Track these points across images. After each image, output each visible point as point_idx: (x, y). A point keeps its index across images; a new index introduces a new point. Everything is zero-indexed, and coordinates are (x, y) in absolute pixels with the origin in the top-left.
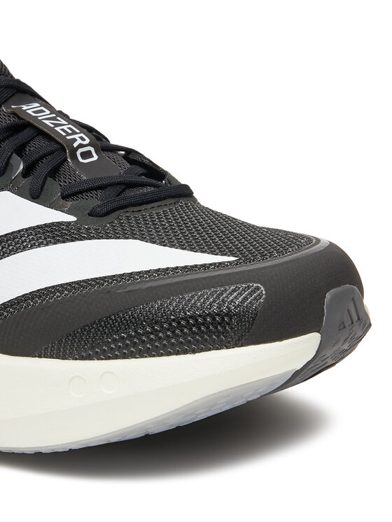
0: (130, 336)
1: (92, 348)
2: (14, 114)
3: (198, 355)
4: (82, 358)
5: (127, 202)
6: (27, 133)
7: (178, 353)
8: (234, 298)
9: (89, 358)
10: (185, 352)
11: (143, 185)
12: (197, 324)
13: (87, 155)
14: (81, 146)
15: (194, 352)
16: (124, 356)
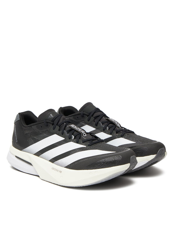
0: (99, 165)
1: (93, 167)
2: (70, 127)
3: (111, 168)
4: (91, 169)
5: (94, 143)
6: (73, 131)
7: (108, 167)
8: (116, 158)
9: (92, 169)
10: (109, 167)
11: (96, 140)
12: (111, 162)
13: (85, 135)
14: (83, 133)
15: (110, 167)
16: (99, 168)
